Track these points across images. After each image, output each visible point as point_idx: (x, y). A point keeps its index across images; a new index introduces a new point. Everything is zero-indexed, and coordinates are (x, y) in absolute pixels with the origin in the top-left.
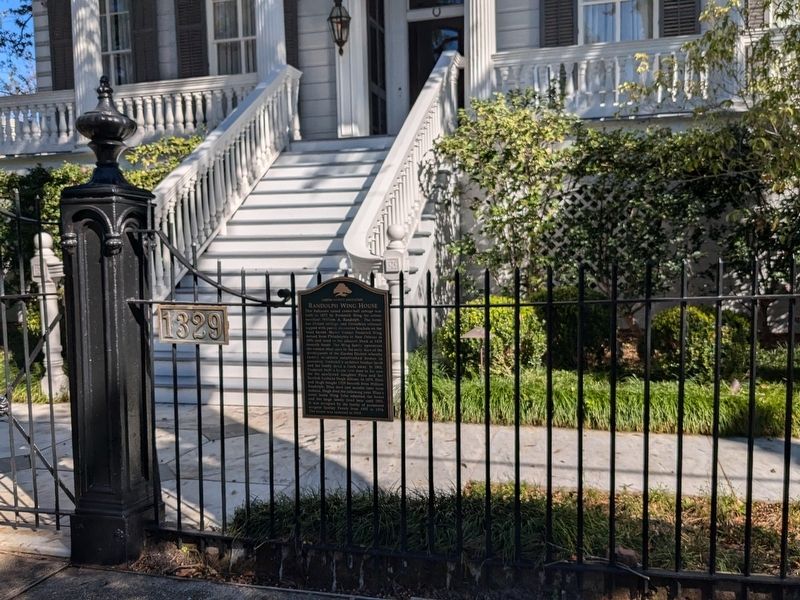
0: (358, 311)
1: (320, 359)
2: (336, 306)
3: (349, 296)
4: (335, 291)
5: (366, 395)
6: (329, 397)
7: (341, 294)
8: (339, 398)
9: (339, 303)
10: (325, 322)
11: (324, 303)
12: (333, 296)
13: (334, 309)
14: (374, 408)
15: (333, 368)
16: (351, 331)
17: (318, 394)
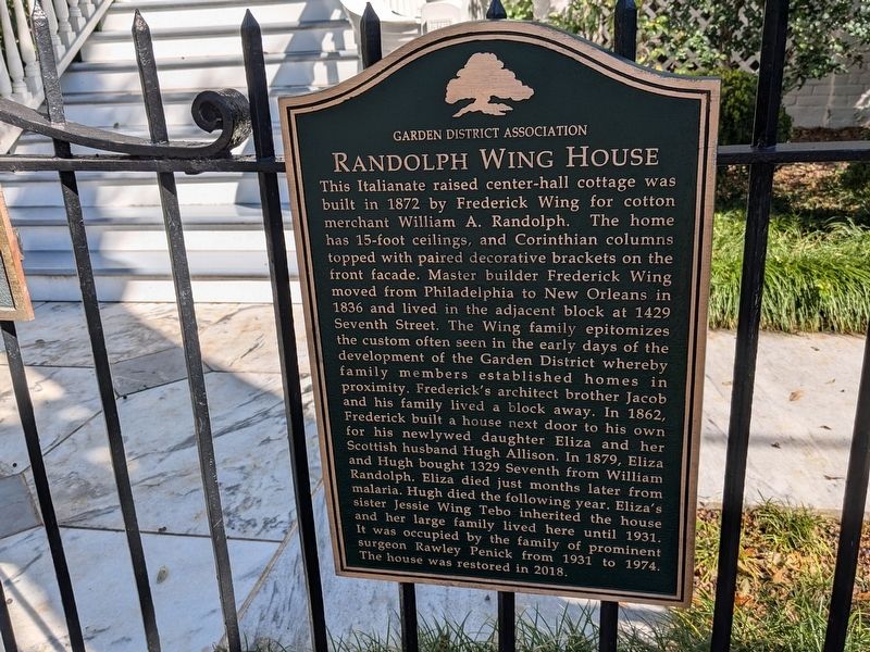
0: (563, 182)
1: (393, 378)
2: (458, 161)
3: (519, 111)
4: (454, 91)
5: (586, 513)
6: (434, 512)
7: (482, 105)
8: (476, 515)
9: (472, 147)
10: (409, 233)
11: (405, 148)
12: (445, 114)
13: (447, 174)
14: (621, 559)
15: (446, 412)
16: (527, 268)
17: (389, 499)
